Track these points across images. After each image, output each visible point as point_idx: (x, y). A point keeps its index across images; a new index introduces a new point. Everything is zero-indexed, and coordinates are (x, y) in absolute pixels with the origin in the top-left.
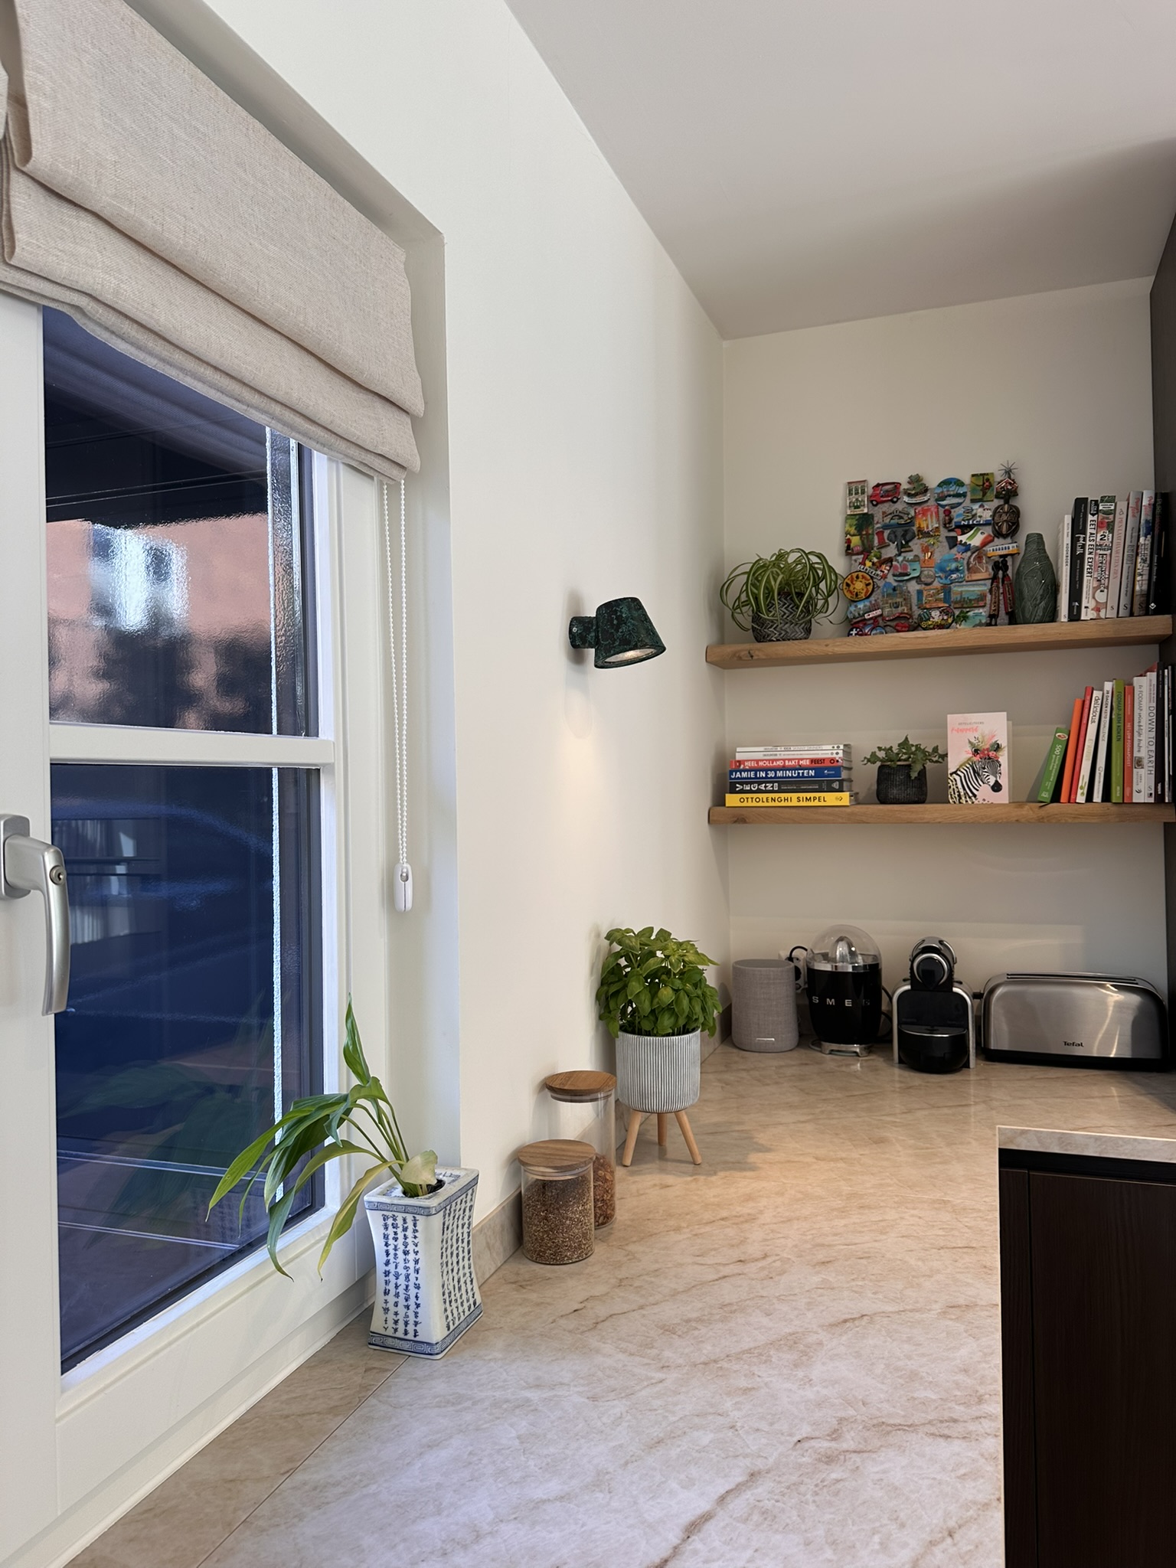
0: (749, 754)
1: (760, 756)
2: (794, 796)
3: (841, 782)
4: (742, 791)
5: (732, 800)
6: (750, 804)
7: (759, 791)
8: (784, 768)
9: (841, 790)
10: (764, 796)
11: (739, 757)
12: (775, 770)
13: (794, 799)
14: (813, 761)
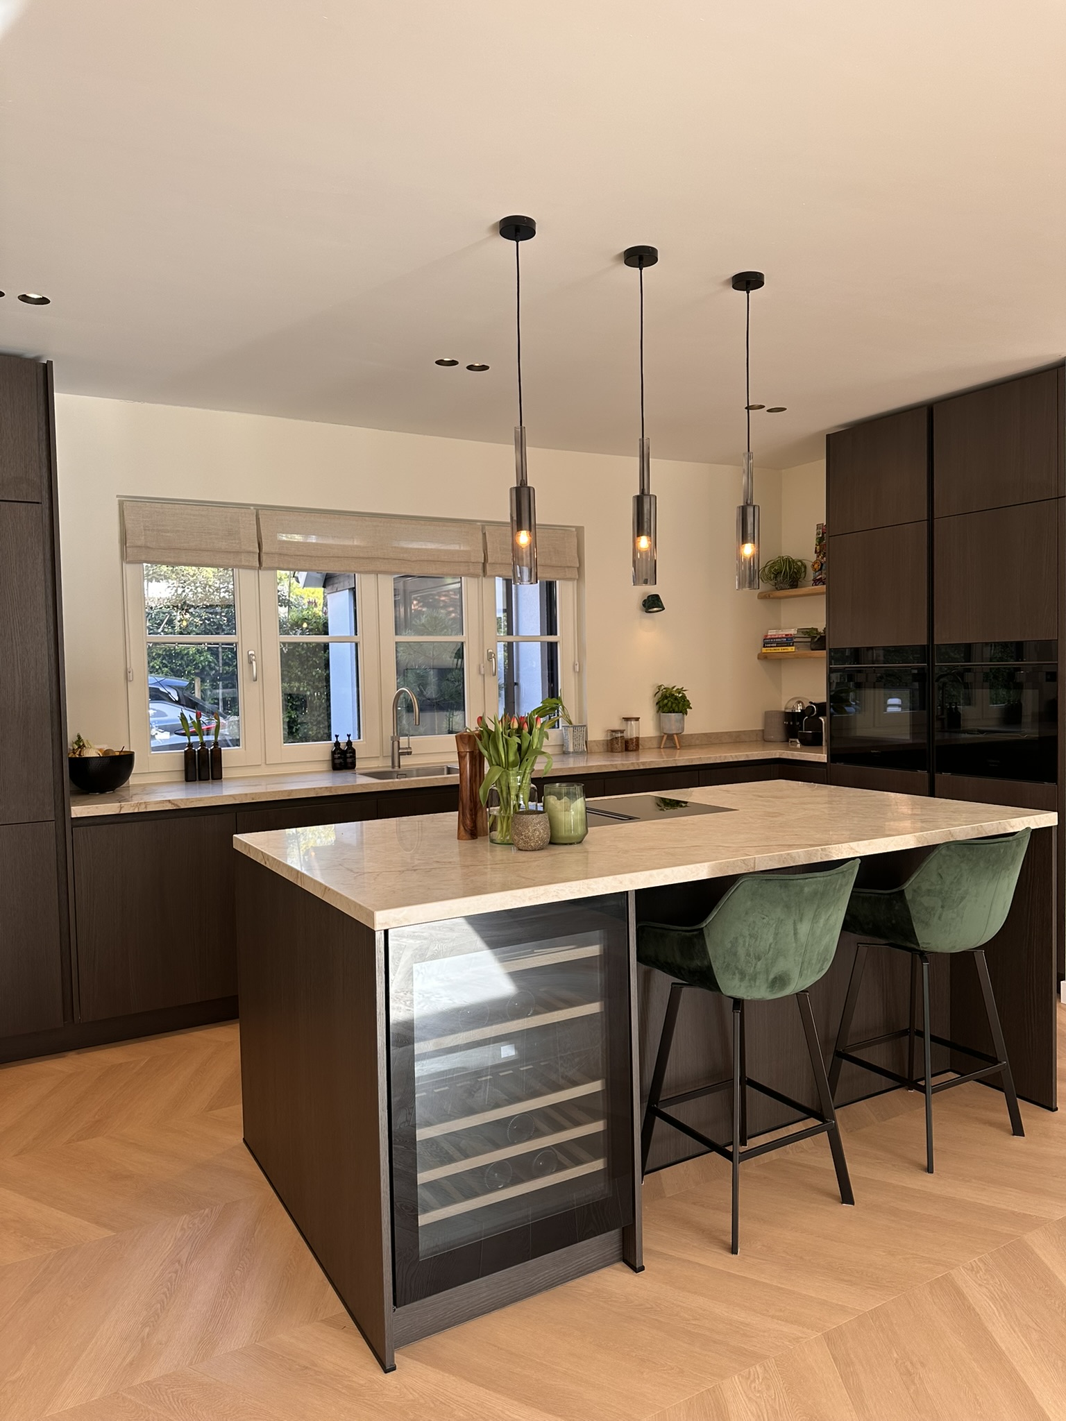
0: (772, 633)
1: (774, 633)
2: (780, 648)
3: (793, 643)
4: (767, 647)
5: (764, 650)
6: (769, 651)
7: (771, 647)
8: (778, 638)
9: (793, 646)
10: (772, 648)
11: (769, 634)
12: (775, 639)
13: (780, 649)
14: (786, 635)
